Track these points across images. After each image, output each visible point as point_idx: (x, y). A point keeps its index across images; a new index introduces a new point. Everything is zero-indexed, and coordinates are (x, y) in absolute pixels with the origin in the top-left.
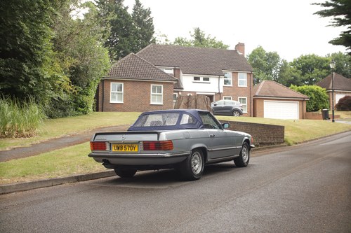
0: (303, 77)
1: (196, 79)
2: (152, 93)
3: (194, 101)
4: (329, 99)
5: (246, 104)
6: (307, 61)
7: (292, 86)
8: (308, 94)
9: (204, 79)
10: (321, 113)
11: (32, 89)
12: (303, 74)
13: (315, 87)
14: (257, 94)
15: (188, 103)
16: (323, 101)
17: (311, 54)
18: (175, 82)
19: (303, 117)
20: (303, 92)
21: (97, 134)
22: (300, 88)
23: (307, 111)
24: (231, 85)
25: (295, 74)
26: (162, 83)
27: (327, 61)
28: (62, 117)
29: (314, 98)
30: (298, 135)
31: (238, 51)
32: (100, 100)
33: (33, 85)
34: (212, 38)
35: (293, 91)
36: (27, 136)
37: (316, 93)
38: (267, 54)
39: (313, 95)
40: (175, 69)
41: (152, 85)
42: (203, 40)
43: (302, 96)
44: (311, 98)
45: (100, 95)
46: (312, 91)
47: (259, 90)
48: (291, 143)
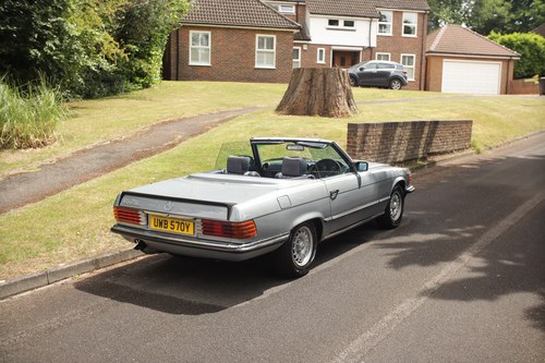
0: (513, 16)
1: (332, 22)
2: (257, 49)
3: (321, 78)
5: (413, 66)
7: (493, 33)
8: (518, 48)
9: (347, 24)
10: (537, 82)
11: (50, 56)
12: (513, 10)
13: (531, 37)
14: (432, 49)
15: (311, 80)
18: (296, 31)
19: (507, 89)
20: (509, 45)
21: (124, 194)
22: (506, 37)
23: (515, 78)
24: (391, 34)
25: (499, 10)
26: (274, 32)
28: (108, 95)
29: (529, 55)
30: (495, 132)
32: (173, 60)
33: (51, 49)
35: (493, 44)
36: (39, 145)
37: (533, 47)
39: (527, 49)
40: (297, 6)
41: (258, 35)
43: (509, 52)
44: (524, 56)
45: (173, 52)
46: (526, 43)
47: (436, 42)
48: (482, 148)
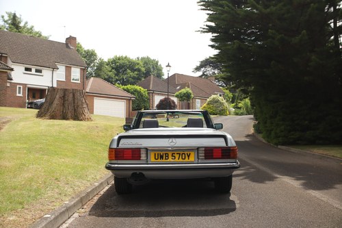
1: (27, 69)
4: (149, 99)
6: (121, 62)
7: (117, 84)
8: (132, 93)
9: (37, 71)
12: (116, 75)
13: (138, 87)
14: (88, 90)
16: (145, 101)
17: (124, 56)
19: (129, 115)
20: (128, 91)
22: (125, 87)
23: (133, 110)
24: (64, 80)
25: (110, 74)
27: (138, 64)
31: (69, 45)
34: (29, 27)
35: (118, 89)
37: (139, 93)
38: (85, 51)
39: (136, 94)
40: (1, 56)
42: (21, 27)
43: (129, 95)
46: (136, 91)
47: (89, 87)
